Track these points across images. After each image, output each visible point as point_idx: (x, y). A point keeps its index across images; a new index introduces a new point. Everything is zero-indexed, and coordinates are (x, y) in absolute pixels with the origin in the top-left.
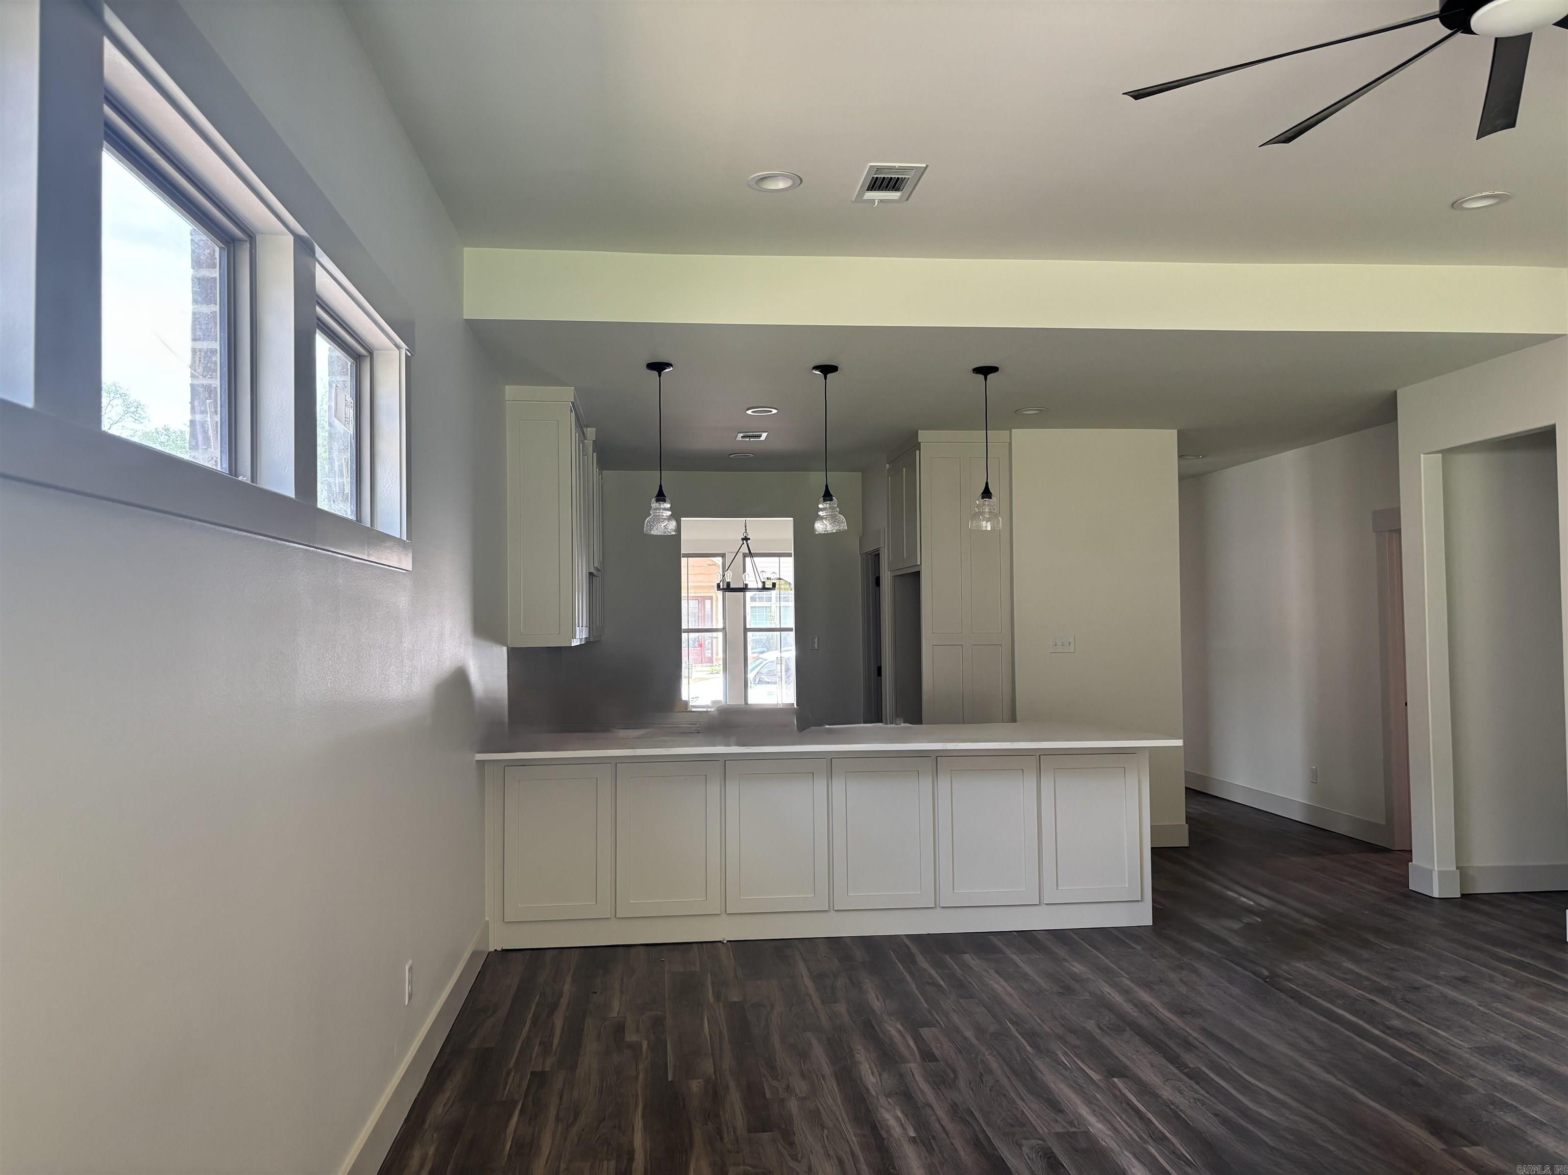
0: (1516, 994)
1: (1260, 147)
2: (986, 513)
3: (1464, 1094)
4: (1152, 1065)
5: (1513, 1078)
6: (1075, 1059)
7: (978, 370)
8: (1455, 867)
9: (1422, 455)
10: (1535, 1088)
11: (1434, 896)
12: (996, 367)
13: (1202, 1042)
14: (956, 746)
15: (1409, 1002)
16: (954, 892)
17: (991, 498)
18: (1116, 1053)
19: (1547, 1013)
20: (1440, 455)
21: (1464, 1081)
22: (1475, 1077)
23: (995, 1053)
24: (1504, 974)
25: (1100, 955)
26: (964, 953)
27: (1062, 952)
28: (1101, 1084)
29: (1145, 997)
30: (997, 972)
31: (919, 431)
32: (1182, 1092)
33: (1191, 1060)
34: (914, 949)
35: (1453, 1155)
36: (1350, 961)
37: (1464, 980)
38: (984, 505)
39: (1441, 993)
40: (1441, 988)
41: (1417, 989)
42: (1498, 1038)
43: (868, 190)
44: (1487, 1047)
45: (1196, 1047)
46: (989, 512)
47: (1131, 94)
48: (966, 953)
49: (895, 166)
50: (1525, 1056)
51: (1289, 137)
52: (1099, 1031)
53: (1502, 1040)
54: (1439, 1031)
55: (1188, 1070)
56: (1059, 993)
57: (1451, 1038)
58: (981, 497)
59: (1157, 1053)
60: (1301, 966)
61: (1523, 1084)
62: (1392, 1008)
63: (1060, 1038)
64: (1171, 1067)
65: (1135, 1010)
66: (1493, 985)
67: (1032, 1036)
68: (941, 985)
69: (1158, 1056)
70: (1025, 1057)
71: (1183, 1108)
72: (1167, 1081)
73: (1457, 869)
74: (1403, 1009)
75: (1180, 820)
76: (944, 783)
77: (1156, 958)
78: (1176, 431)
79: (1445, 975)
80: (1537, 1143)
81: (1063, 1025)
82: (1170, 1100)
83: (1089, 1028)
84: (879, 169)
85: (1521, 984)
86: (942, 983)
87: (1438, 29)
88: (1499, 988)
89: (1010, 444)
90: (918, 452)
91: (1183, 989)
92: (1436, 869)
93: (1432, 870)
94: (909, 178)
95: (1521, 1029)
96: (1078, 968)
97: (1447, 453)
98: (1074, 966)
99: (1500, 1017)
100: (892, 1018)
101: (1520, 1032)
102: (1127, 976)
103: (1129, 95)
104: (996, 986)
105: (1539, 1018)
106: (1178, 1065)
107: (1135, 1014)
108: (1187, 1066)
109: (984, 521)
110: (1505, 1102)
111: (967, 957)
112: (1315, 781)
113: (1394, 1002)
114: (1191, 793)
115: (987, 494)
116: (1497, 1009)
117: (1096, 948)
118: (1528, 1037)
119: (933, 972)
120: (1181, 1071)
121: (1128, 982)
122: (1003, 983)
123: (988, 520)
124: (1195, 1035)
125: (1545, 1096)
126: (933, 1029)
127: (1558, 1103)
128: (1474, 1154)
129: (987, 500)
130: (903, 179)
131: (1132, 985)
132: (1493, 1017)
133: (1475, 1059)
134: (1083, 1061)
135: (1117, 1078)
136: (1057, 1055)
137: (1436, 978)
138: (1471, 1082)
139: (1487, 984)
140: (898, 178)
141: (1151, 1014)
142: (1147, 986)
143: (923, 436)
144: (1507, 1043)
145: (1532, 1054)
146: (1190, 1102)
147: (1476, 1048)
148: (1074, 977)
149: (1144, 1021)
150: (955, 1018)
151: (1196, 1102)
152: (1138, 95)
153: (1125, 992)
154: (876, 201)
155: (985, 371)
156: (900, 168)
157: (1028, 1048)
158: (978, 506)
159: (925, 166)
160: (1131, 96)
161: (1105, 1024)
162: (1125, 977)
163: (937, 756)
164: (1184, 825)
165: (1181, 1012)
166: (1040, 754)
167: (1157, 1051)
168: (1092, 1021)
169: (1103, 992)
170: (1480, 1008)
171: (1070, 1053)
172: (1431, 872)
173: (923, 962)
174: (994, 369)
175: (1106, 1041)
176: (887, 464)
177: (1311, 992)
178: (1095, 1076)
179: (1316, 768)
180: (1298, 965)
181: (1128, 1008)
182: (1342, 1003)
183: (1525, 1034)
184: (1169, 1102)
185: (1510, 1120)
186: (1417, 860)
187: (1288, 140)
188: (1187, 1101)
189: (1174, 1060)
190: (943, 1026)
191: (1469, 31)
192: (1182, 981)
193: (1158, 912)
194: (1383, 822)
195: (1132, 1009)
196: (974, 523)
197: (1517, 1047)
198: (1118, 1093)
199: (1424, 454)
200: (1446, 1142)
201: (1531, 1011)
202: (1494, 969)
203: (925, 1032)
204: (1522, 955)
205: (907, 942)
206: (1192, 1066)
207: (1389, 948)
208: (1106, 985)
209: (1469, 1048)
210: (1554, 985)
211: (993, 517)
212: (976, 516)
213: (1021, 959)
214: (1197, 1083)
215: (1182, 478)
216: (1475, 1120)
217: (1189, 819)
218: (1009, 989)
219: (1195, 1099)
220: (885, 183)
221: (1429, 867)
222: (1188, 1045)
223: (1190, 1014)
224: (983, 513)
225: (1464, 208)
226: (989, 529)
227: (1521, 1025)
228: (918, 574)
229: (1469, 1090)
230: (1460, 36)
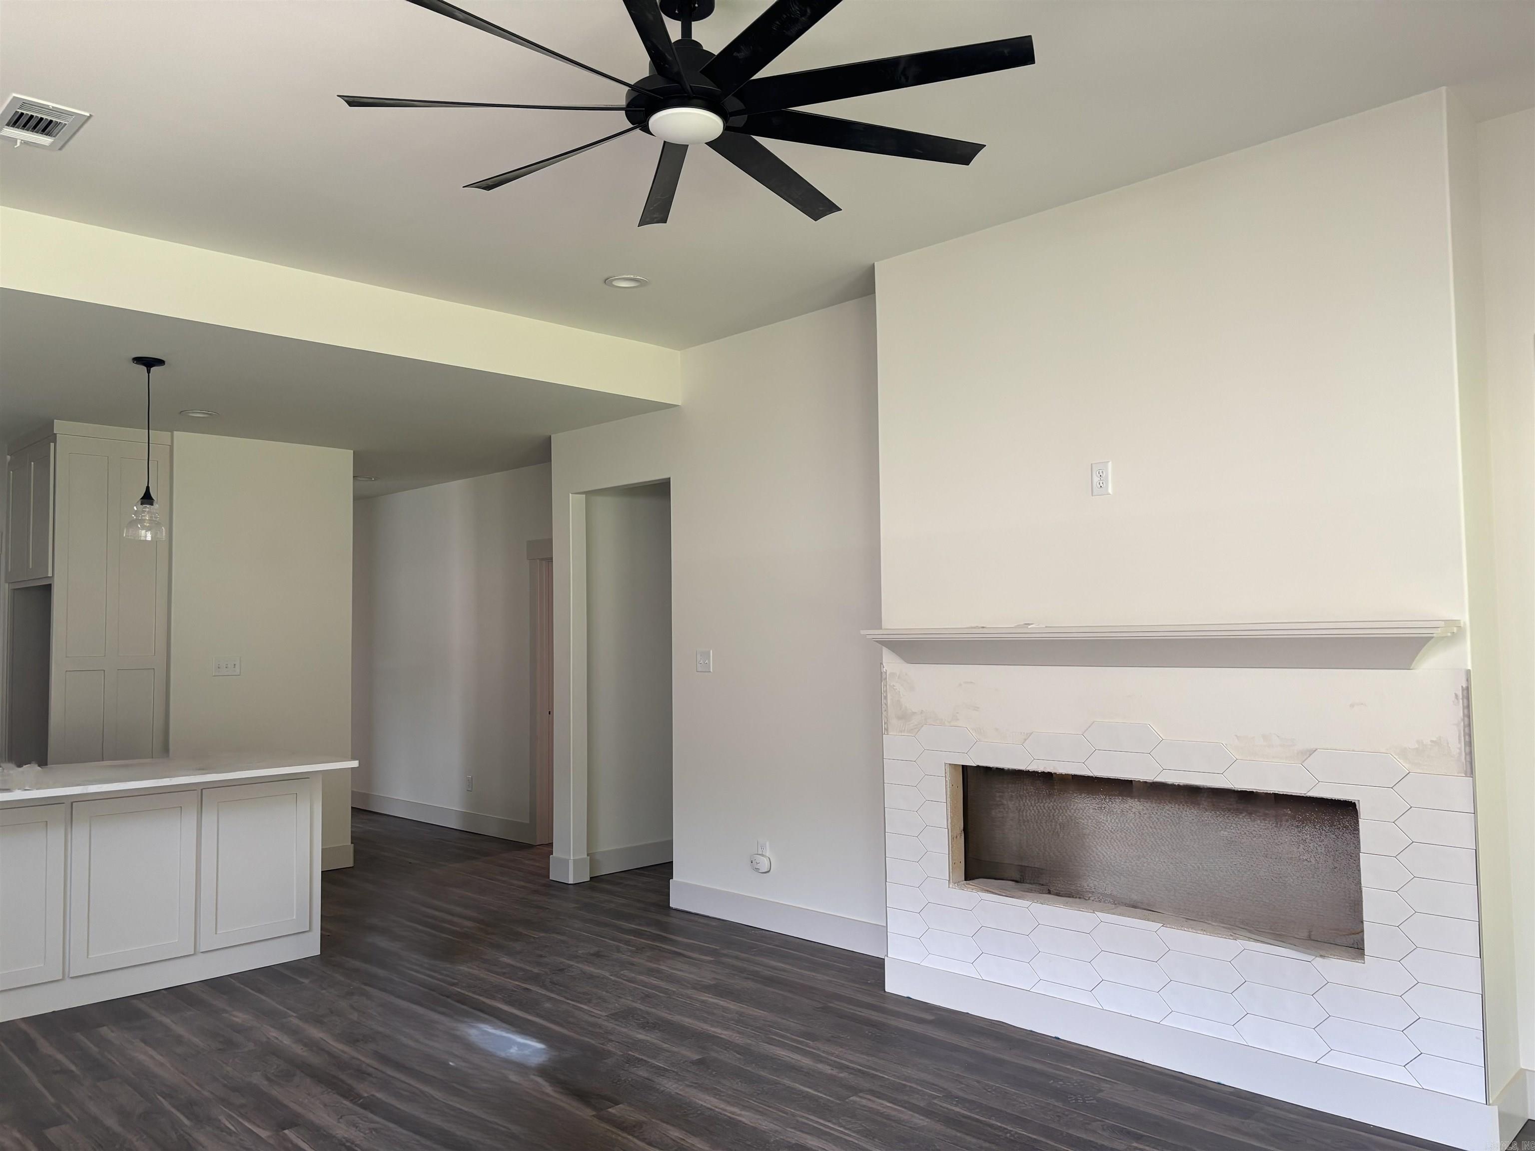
0: (636, 960)
1: (463, 187)
2: (146, 521)
3: (605, 1059)
4: (325, 1105)
5: (641, 1036)
6: (240, 1120)
7: (138, 360)
8: (586, 853)
9: (570, 494)
10: (657, 1040)
11: (569, 883)
12: (162, 360)
13: (376, 1067)
14: (101, 787)
15: (556, 984)
16: (88, 958)
17: (152, 505)
18: (286, 1102)
19: (659, 971)
20: (584, 496)
21: (604, 1047)
22: (613, 1041)
23: (145, 1137)
24: (627, 943)
25: (263, 997)
26: (101, 1027)
27: (220, 1003)
28: (271, 1141)
29: (316, 1033)
30: (144, 1041)
31: (55, 420)
32: (357, 1125)
33: (364, 1089)
34: (34, 1034)
35: (600, 1118)
36: (506, 955)
37: (597, 955)
38: (144, 512)
39: (581, 971)
40: (580, 965)
41: (562, 970)
42: (628, 1002)
43: (8, 125)
44: (620, 1012)
45: (369, 1075)
46: (149, 520)
47: (346, 98)
48: (104, 1026)
49: (48, 106)
50: (648, 1013)
51: (490, 185)
52: (266, 1083)
53: (629, 1002)
54: (582, 1006)
55: (361, 1100)
56: (220, 1050)
57: (591, 1010)
58: (140, 503)
59: (330, 1090)
60: (464, 968)
61: (648, 1038)
62: (543, 993)
63: (225, 1102)
64: (345, 1102)
65: (305, 1049)
66: (620, 955)
67: (189, 1107)
68: (72, 1071)
69: (331, 1094)
70: (182, 1132)
71: (358, 1142)
72: (341, 1118)
73: (588, 855)
74: (552, 991)
75: (346, 841)
76: (80, 834)
77: (325, 989)
78: (352, 451)
79: (582, 954)
80: (662, 1089)
81: (225, 1086)
82: (345, 1138)
83: (255, 1082)
84: (24, 104)
85: (640, 950)
86: (73, 1068)
87: (621, 121)
88: (624, 957)
89: (172, 447)
90: (52, 445)
91: (355, 1016)
92: (572, 858)
93: (568, 860)
94: (66, 124)
95: (644, 990)
96: (240, 1017)
97: (588, 493)
98: (234, 1016)
99: (627, 983)
100: (5, 1126)
101: (643, 993)
102: (294, 1015)
103: (343, 99)
104: (142, 1057)
105: (655, 977)
106: (352, 1098)
107: (305, 1054)
108: (361, 1097)
109: (143, 530)
110: (637, 1058)
111: (105, 1031)
112: (470, 789)
113: (543, 986)
114: (356, 811)
115: (147, 498)
116: (625, 976)
117: (260, 991)
118: (648, 996)
119: (60, 1057)
120: (355, 1103)
121: (296, 1021)
122: (152, 1052)
123: (148, 529)
124: (368, 1061)
125: (665, 1046)
126: (63, 1127)
127: (675, 1049)
128: (616, 1113)
129: (148, 506)
130: (57, 124)
131: (301, 1024)
132: (622, 983)
133: (610, 1025)
134: (249, 1120)
135: (288, 1129)
136: (220, 1121)
137: (574, 957)
138: (610, 1047)
139: (616, 955)
140: (51, 121)
141: (323, 1050)
142: (318, 1021)
143: (59, 426)
144: (635, 1005)
145: (653, 1010)
146: (365, 1134)
147: (611, 1014)
148: (239, 1029)
149: (315, 1060)
150: (93, 1108)
151: (371, 1132)
152: (354, 102)
153: (294, 1032)
154: (19, 141)
155: (149, 363)
156: (54, 110)
157: (186, 1122)
158: (136, 513)
159: (88, 115)
160: (346, 101)
161: (273, 1073)
162: (293, 1016)
163: (72, 802)
164: (349, 845)
165: (352, 1040)
166: (201, 788)
167: (330, 1088)
168: (259, 1073)
169: (268, 1038)
170: (611, 977)
171: (234, 1115)
172: (567, 861)
173: (46, 1047)
174: (160, 362)
175: (275, 1092)
176: (8, 455)
177: (474, 993)
178: (264, 1134)
179: (472, 778)
180: (461, 968)
181: (299, 1050)
182: (502, 997)
183: (647, 993)
184: (344, 1140)
185: (641, 1073)
186: (557, 853)
187: (488, 188)
188: (362, 1134)
189: (349, 1094)
190: (77, 1119)
191: (646, 130)
192: (352, 1007)
193: (326, 940)
194: (528, 822)
195: (302, 1049)
196: (130, 531)
197: (642, 1007)
198: (290, 1145)
199: (572, 494)
200: (594, 1108)
201: (651, 972)
202: (620, 941)
203: (53, 1134)
204: (640, 925)
205: (23, 1026)
206: (366, 1095)
207: (537, 937)
208: (272, 1030)
209: (606, 1016)
210: (663, 946)
211: (154, 526)
212: (133, 524)
213: (172, 1021)
214: (372, 1112)
215: (355, 499)
216: (615, 1081)
217: (354, 839)
218: (158, 1057)
219: (370, 1129)
220: (33, 123)
221: (567, 857)
222: (361, 1073)
223: (362, 1040)
224: (142, 521)
225: (614, 285)
226: (149, 538)
227: (643, 986)
228: (48, 588)
229: (609, 1054)
230: (638, 131)
